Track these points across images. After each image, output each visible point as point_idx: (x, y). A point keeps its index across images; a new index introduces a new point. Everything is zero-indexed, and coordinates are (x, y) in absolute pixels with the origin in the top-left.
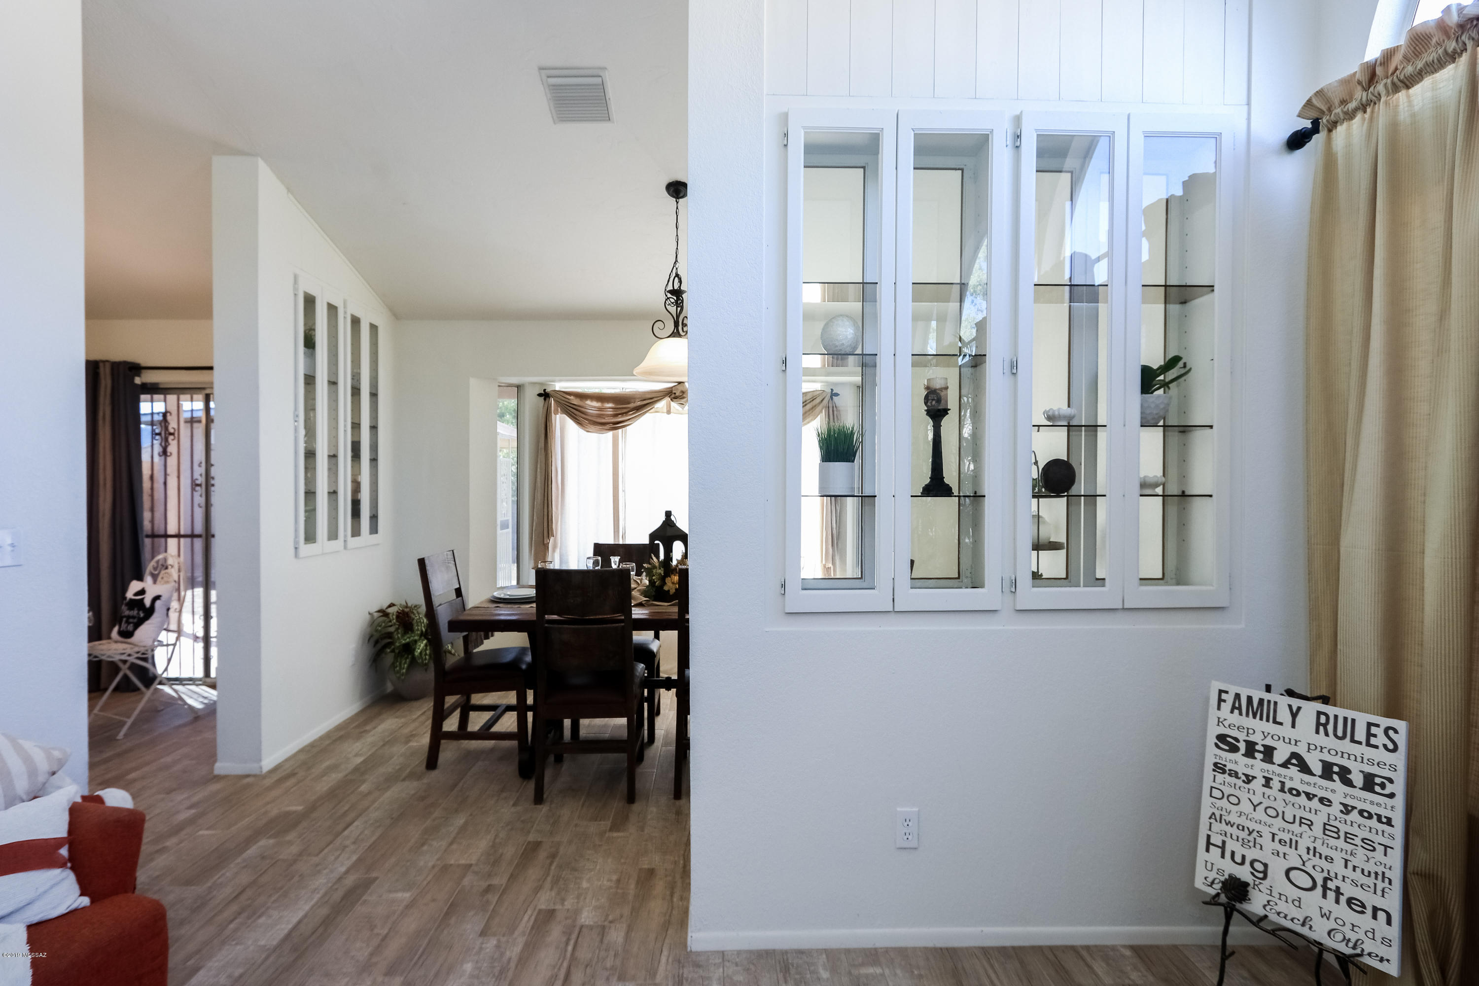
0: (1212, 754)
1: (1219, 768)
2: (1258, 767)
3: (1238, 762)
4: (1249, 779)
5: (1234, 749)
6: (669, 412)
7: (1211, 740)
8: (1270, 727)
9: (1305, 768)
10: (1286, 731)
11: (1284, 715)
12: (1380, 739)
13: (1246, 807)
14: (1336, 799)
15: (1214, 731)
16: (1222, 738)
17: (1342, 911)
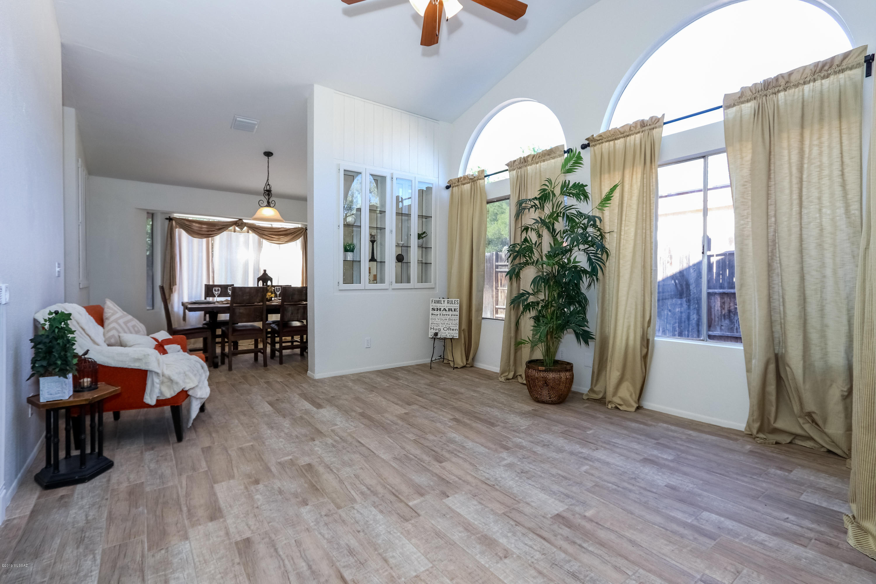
0: (431, 312)
1: (432, 314)
2: (439, 312)
3: (435, 312)
4: (437, 315)
5: (435, 310)
6: (235, 231)
7: (431, 309)
8: (440, 305)
9: (446, 310)
10: (443, 305)
11: (442, 302)
12: (456, 303)
13: (437, 320)
14: (450, 314)
15: (431, 307)
16: (433, 309)
17: (452, 332)
